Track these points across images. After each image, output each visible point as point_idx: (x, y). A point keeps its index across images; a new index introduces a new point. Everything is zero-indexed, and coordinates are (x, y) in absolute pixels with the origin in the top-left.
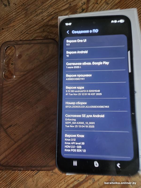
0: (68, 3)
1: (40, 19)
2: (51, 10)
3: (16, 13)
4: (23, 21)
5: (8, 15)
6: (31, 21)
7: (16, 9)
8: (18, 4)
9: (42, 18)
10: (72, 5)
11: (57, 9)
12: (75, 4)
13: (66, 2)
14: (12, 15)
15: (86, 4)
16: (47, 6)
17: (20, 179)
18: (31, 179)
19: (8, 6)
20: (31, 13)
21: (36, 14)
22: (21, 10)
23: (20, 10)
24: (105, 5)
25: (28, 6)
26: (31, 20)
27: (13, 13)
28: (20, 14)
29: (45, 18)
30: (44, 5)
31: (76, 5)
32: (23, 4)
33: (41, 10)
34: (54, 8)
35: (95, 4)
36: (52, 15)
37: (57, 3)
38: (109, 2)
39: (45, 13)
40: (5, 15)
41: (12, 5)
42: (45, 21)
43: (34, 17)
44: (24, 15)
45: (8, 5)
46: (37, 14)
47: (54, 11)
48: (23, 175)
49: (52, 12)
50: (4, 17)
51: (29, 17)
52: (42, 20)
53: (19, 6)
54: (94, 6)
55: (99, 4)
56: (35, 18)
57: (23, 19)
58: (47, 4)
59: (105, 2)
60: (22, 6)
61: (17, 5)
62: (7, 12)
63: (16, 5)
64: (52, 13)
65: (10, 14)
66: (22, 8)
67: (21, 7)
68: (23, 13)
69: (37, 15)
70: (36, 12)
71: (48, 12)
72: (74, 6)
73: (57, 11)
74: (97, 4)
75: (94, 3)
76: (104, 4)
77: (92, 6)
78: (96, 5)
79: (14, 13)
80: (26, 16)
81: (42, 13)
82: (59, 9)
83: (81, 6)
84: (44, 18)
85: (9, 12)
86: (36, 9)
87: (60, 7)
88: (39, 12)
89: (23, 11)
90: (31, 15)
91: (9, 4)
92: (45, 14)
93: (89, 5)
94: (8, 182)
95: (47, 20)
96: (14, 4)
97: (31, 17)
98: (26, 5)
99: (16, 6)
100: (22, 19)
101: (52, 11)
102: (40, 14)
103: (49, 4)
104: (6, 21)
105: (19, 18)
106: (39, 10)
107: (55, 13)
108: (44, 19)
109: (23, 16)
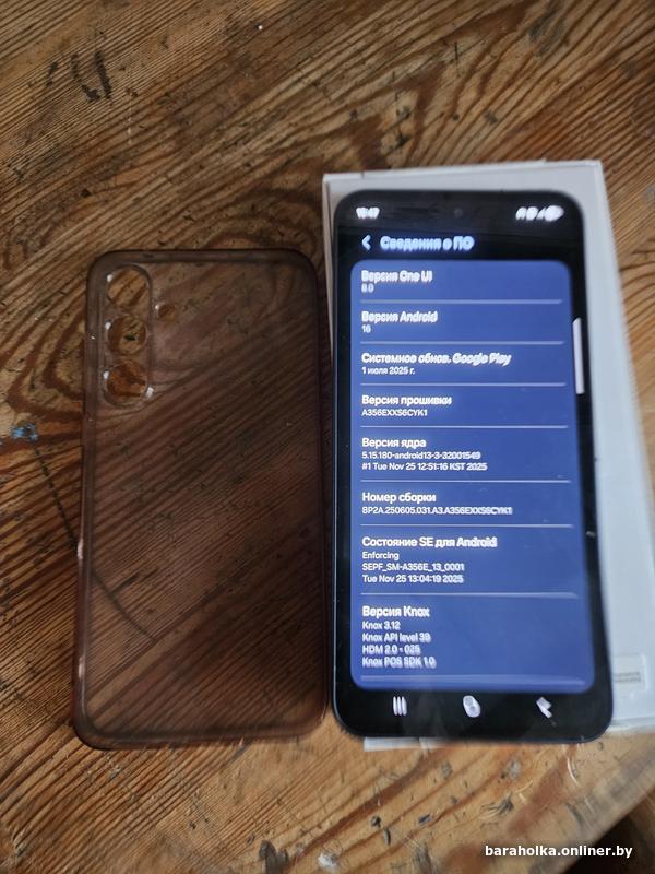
0: (346, 107)
1: (239, 164)
2: (280, 130)
3: (137, 129)
4: (171, 169)
5: (103, 136)
6: (203, 172)
7: (139, 116)
8: (145, 92)
9: (246, 159)
10: (362, 118)
11: (302, 129)
12: (373, 113)
13: (337, 103)
14: (121, 138)
15: (413, 115)
16: (262, 113)
17: (174, 782)
18: (216, 779)
19: (103, 100)
20: (200, 136)
21: (221, 142)
22: (158, 119)
23: (155, 120)
24: (484, 126)
25: (187, 105)
26: (201, 168)
27: (127, 129)
28: (156, 135)
29: (258, 161)
30: (251, 107)
31: (376, 119)
32: (167, 94)
33: (241, 129)
34: (291, 125)
35: (446, 120)
36: (283, 151)
37: (304, 105)
38: (499, 116)
39: (258, 143)
40: (93, 134)
41: (118, 94)
42: (258, 174)
43: (212, 154)
44: (173, 143)
45: (101, 92)
46: (224, 143)
47: (293, 138)
48: (184, 764)
49: (285, 140)
50: (87, 141)
51: (192, 153)
52: (247, 169)
53: (152, 103)
54: (443, 127)
55: (460, 118)
56: (217, 160)
57: (170, 158)
58: (265, 105)
59: (485, 113)
60: (163, 102)
61: (140, 98)
62: (102, 121)
63: (136, 95)
64: (286, 144)
65: (112, 132)
66: (164, 111)
67: (158, 106)
68: (169, 134)
69: (225, 148)
70: (221, 133)
71: (270, 140)
72: (369, 120)
73: (304, 135)
74: (456, 118)
75: (442, 114)
76: (481, 120)
77: (437, 125)
78: (452, 124)
79: (129, 131)
80: (180, 149)
81: (244, 139)
82: (311, 128)
83: (393, 123)
84: (253, 160)
85: (107, 126)
86: (220, 123)
87: (314, 120)
88: (232, 135)
89: (166, 123)
90: (202, 146)
91: (108, 89)
92: (258, 145)
93: (426, 122)
94: (129, 790)
95: (267, 169)
96: (128, 91)
97: (200, 152)
98: (180, 103)
99: (137, 100)
100: (164, 161)
101: (284, 135)
102: (236, 144)
103: (271, 107)
104: (98, 160)
105: (152, 155)
106: (233, 128)
107: (296, 145)
108: (253, 165)
109: (167, 148)
